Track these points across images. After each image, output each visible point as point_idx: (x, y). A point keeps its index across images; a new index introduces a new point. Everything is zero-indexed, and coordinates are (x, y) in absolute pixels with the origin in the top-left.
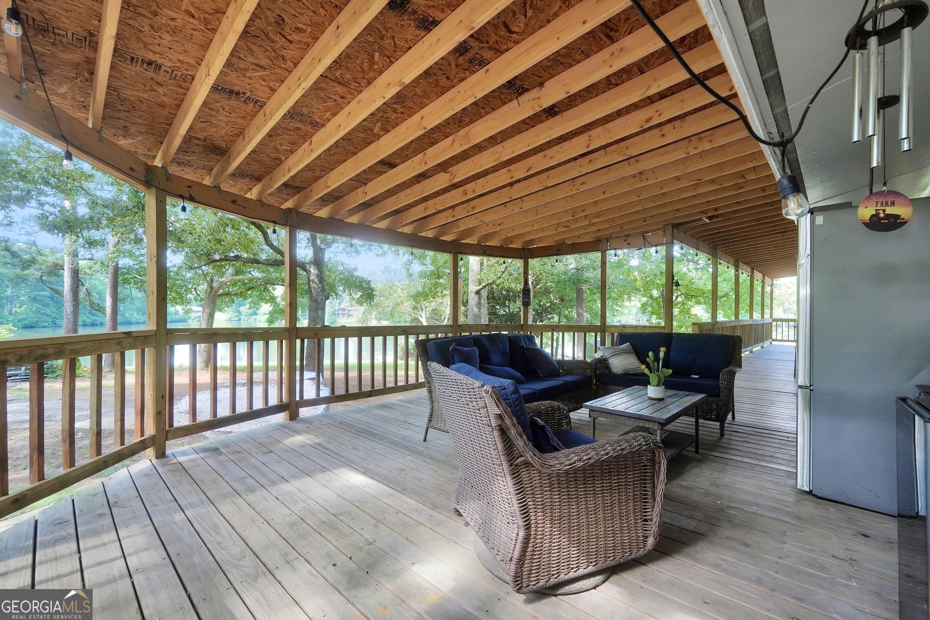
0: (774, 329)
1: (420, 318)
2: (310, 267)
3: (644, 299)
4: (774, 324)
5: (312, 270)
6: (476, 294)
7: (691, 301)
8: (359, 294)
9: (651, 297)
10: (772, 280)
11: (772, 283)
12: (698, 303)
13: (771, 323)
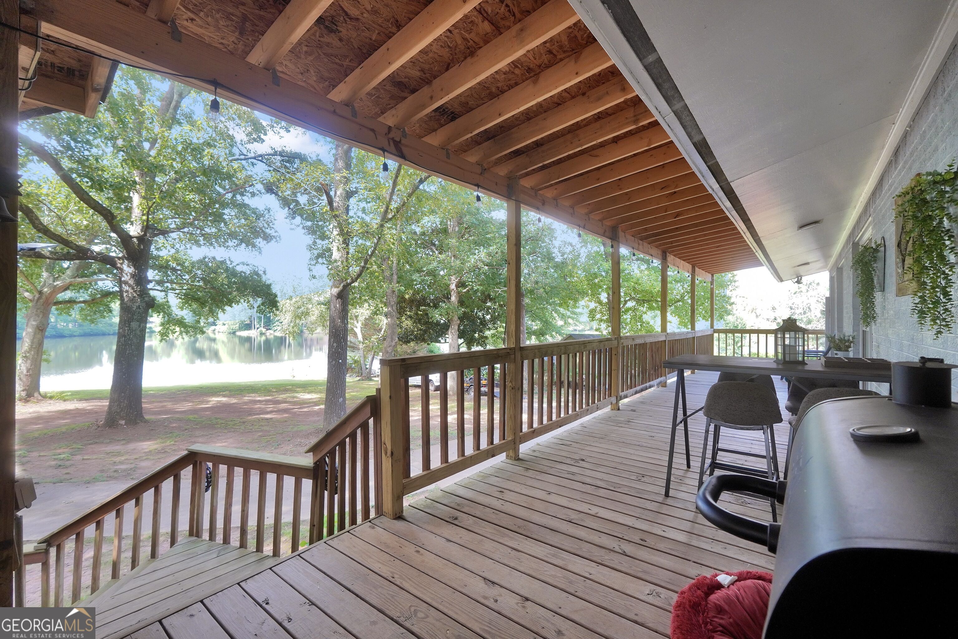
0: (716, 343)
1: (355, 329)
2: (122, 264)
3: (593, 305)
4: (716, 335)
5: (125, 267)
6: (338, 298)
7: (643, 307)
8: (260, 301)
9: (600, 303)
10: (712, 275)
11: (713, 280)
12: (651, 308)
13: (713, 335)
